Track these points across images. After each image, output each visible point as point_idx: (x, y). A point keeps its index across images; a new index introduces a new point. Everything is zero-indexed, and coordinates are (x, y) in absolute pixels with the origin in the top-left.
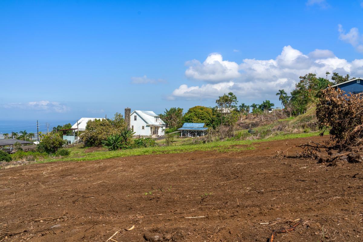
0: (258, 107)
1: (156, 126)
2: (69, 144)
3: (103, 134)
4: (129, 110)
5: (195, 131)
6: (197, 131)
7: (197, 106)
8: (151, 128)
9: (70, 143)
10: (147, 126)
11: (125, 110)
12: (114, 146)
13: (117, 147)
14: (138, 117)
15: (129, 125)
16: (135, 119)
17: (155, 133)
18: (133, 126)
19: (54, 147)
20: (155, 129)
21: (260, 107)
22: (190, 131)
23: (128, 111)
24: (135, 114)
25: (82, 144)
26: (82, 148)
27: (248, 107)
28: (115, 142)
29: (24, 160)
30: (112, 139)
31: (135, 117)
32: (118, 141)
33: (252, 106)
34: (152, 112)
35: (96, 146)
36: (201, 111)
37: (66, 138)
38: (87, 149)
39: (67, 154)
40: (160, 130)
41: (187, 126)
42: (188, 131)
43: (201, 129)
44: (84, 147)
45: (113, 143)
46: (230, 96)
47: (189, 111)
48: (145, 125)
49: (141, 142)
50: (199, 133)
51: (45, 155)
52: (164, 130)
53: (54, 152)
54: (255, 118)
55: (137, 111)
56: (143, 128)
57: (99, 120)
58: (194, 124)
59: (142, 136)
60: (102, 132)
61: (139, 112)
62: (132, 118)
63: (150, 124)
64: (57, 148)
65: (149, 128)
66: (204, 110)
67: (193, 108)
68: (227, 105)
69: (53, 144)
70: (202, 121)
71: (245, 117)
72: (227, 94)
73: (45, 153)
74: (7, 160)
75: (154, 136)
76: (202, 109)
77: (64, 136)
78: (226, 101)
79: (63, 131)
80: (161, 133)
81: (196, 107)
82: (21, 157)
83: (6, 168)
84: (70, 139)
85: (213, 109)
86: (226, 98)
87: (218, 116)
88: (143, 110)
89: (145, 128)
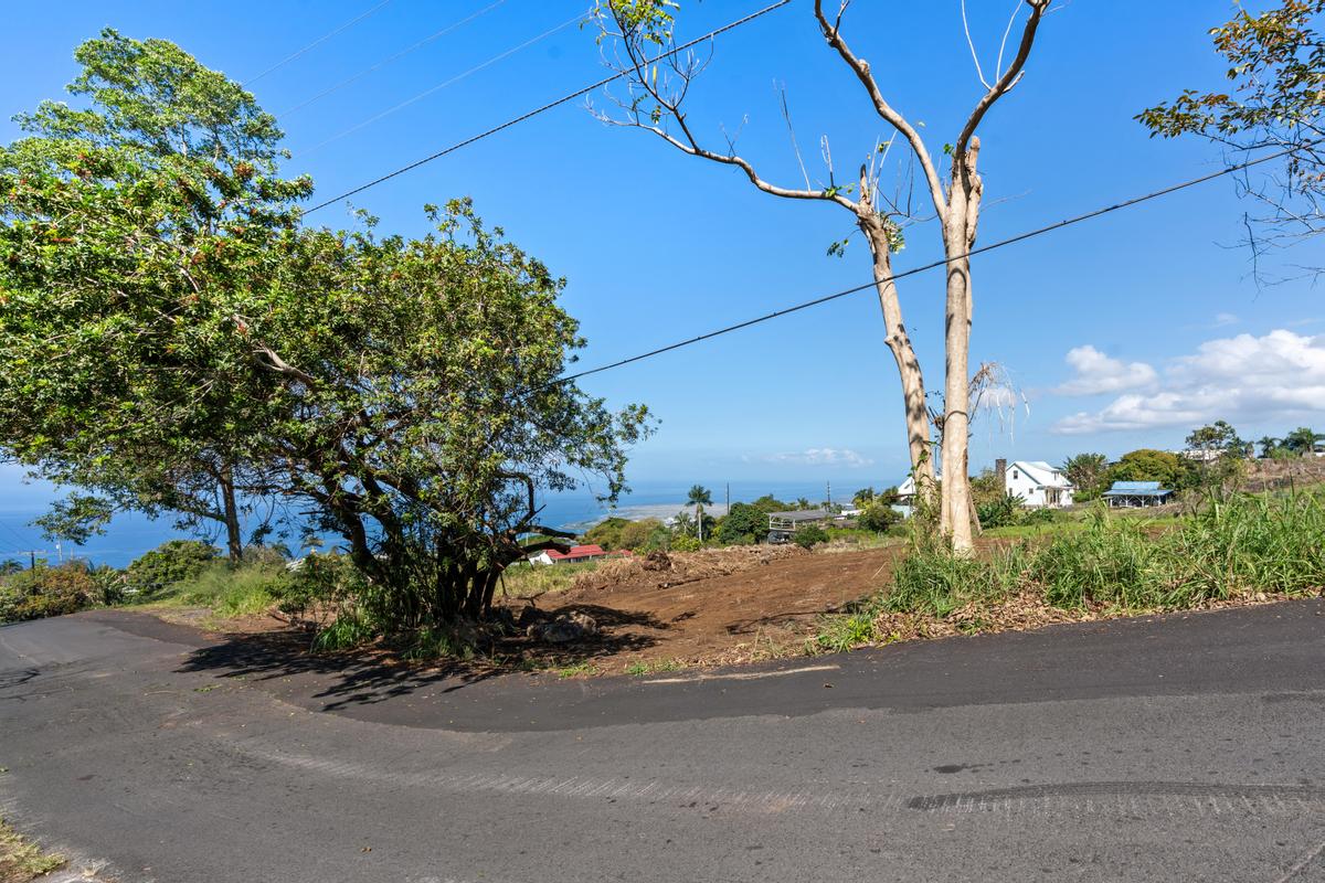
0: (1277, 443)
1: (1054, 488)
4: (1004, 461)
5: (1140, 497)
6: (1146, 497)
7: (1140, 449)
8: (1047, 492)
9: (903, 516)
10: (1038, 488)
11: (996, 461)
13: (997, 524)
14: (1020, 474)
15: (1004, 486)
16: (1016, 477)
17: (1054, 501)
18: (1011, 489)
19: (884, 523)
20: (1054, 494)
21: (1284, 443)
22: (1129, 497)
23: (1001, 464)
24: (1015, 468)
27: (1250, 444)
29: (843, 541)
31: (1016, 472)
32: (997, 514)
33: (1261, 442)
34: (1044, 464)
36: (1150, 460)
37: (896, 508)
40: (1065, 494)
41: (1121, 487)
42: (1124, 496)
43: (1153, 493)
46: (1218, 428)
47: (1123, 460)
48: (1035, 486)
50: (1150, 500)
52: (1071, 495)
53: (882, 530)
54: (1281, 469)
55: (1017, 463)
56: (1031, 491)
58: (1136, 483)
59: (1030, 507)
61: (1022, 464)
62: (1009, 475)
63: (1042, 483)
64: (887, 524)
65: (1043, 491)
66: (1157, 456)
67: (1132, 455)
68: (1213, 445)
69: (877, 517)
70: (1152, 478)
71: (1254, 469)
72: (1212, 426)
73: (870, 532)
74: (824, 541)
75: (1052, 506)
76: (1152, 455)
77: (892, 506)
78: (1210, 437)
79: (887, 498)
80: (1066, 500)
81: (1138, 452)
84: (902, 510)
85: (1180, 456)
86: (1210, 432)
87: (1190, 467)
88: (1027, 460)
89: (1035, 491)
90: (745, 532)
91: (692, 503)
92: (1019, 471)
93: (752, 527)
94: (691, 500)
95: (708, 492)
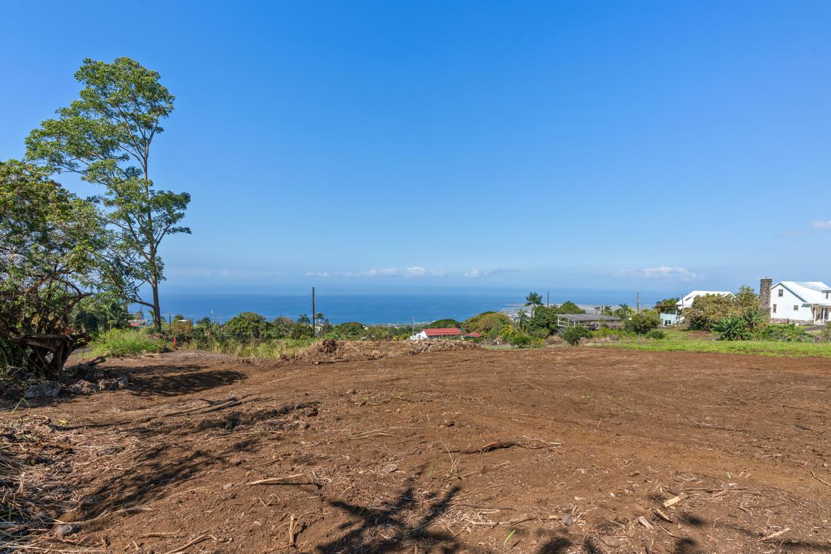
1: (824, 306)
2: (668, 324)
3: (717, 314)
4: (770, 281)
8: (813, 309)
9: (670, 323)
10: (804, 306)
11: (762, 280)
12: (729, 333)
13: (735, 335)
14: (785, 292)
15: (767, 303)
16: (781, 295)
17: (822, 318)
18: (775, 306)
19: (645, 327)
20: (821, 311)
23: (766, 284)
24: (780, 287)
25: (686, 326)
26: (684, 330)
28: (730, 327)
29: (608, 339)
30: (726, 323)
31: (781, 291)
32: (736, 326)
35: (705, 330)
37: (665, 317)
38: (691, 333)
39: (661, 336)
44: (689, 329)
45: (727, 329)
48: (800, 303)
49: (789, 330)
51: (633, 335)
53: (644, 333)
55: (783, 283)
56: (796, 308)
57: (714, 295)
59: (793, 321)
60: (715, 312)
61: (789, 284)
62: (774, 293)
63: (810, 301)
64: (649, 328)
65: (809, 309)
69: (644, 323)
73: (634, 333)
74: (588, 338)
77: (661, 314)
79: (662, 307)
82: (605, 335)
83: (586, 345)
84: (671, 318)
89: (799, 308)
90: (543, 326)
91: (529, 304)
92: (785, 290)
93: (549, 323)
94: (528, 302)
95: (541, 298)
